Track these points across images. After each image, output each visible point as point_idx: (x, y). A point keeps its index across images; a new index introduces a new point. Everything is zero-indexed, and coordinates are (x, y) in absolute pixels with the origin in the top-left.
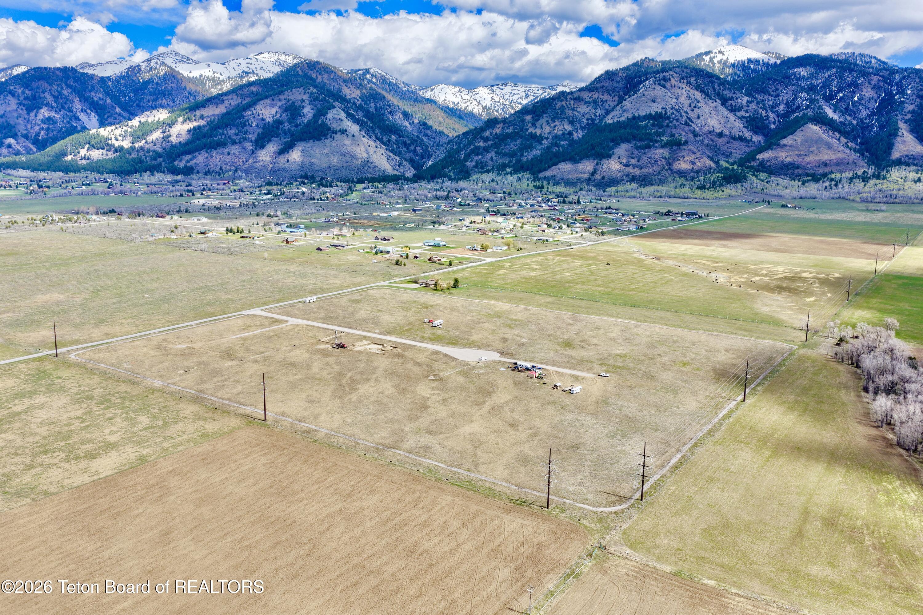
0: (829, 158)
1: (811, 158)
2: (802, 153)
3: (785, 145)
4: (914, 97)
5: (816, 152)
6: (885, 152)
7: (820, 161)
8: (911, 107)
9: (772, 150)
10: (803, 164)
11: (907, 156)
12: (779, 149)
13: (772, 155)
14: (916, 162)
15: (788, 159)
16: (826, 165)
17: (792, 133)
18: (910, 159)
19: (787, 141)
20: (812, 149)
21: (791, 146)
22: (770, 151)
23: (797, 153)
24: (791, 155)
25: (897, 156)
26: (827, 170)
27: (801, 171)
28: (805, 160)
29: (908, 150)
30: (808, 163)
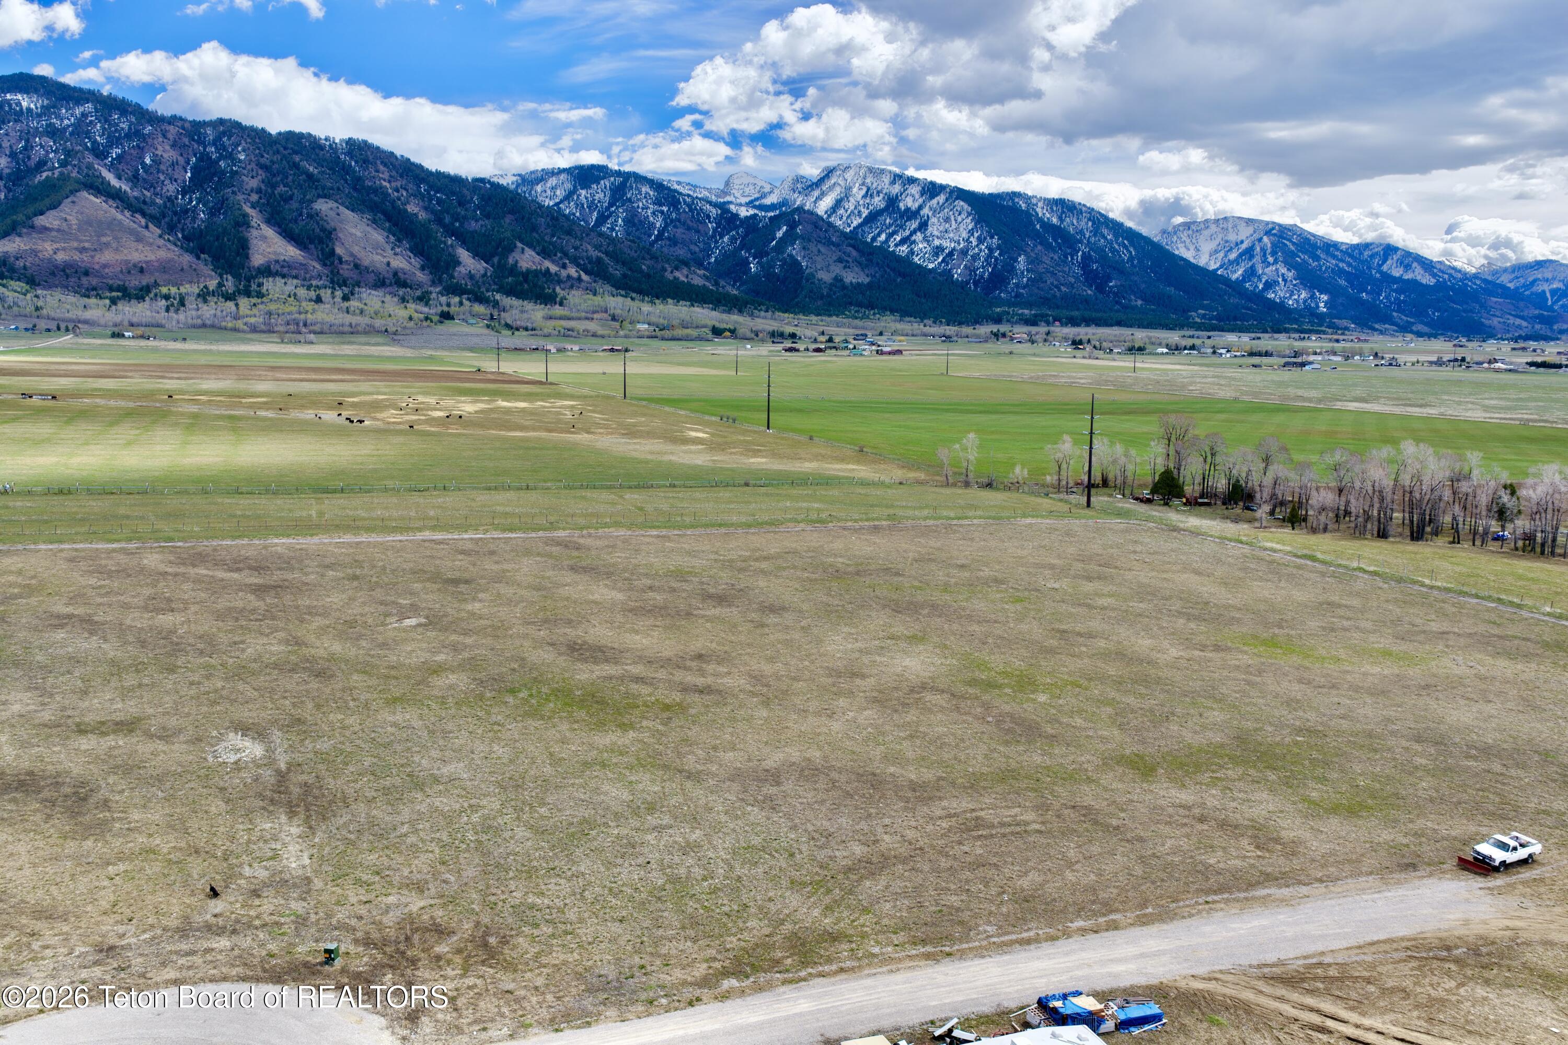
0: (143, 258)
1: (107, 257)
2: (87, 245)
3: (46, 229)
4: (253, 165)
5: (114, 245)
6: (238, 254)
7: (127, 262)
8: (254, 183)
9: (20, 235)
10: (97, 267)
11: (277, 262)
12: (34, 235)
13: (23, 247)
14: (294, 272)
15: (61, 257)
16: (142, 270)
17: (54, 207)
18: (283, 267)
19: (49, 220)
20: (104, 239)
21: (58, 230)
22: (18, 239)
23: (75, 244)
24: (64, 249)
25: (261, 262)
26: (146, 280)
27: (94, 281)
28: (96, 259)
29: (275, 253)
30: (105, 266)
